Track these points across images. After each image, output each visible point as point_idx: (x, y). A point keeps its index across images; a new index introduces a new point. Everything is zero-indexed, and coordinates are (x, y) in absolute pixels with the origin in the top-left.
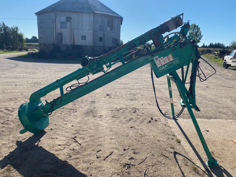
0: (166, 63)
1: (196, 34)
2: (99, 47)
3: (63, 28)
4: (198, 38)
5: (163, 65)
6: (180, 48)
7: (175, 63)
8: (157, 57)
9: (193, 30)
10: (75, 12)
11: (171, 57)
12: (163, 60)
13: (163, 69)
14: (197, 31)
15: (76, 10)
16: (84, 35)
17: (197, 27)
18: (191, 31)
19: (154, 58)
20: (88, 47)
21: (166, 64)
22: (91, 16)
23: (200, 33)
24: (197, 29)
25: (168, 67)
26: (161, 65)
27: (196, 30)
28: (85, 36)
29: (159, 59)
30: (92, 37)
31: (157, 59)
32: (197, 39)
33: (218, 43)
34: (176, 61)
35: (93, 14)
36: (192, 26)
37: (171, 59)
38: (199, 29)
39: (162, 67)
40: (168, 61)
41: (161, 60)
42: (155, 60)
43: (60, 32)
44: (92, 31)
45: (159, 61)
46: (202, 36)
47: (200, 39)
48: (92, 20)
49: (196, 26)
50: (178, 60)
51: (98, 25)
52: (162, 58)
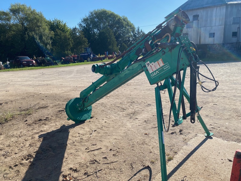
0: (157, 68)
2: (232, 43)
3: (189, 28)
5: (154, 70)
6: (169, 51)
7: (166, 68)
8: (148, 62)
10: (203, 8)
11: (161, 62)
12: (154, 65)
13: (155, 76)
15: (205, 6)
16: (212, 32)
19: (146, 64)
20: (217, 45)
21: (157, 70)
22: (223, 8)
25: (159, 73)
26: (153, 71)
28: (214, 33)
29: (150, 65)
30: (223, 33)
31: (148, 64)
34: (166, 67)
35: (225, 6)
37: (162, 65)
39: (153, 73)
40: (159, 67)
41: (152, 66)
42: (147, 65)
43: (185, 33)
44: (223, 26)
45: (151, 66)
48: (224, 14)
50: (168, 66)
51: (232, 18)
52: (153, 63)
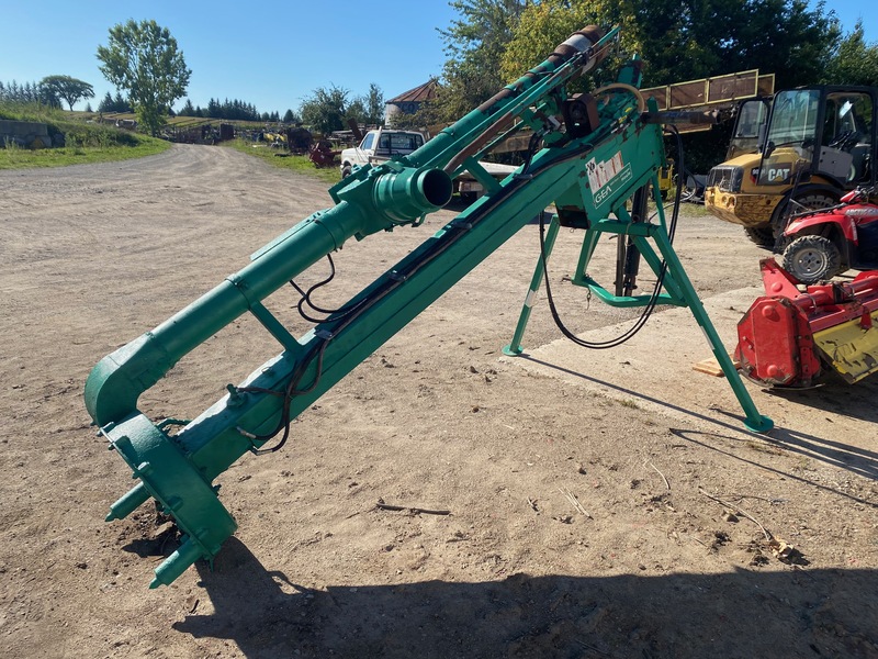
0: (609, 178)
1: (166, 63)
4: (176, 80)
5: (602, 185)
7: (625, 178)
8: (593, 161)
9: (153, 47)
11: (619, 160)
12: (604, 169)
13: (602, 200)
14: (169, 50)
17: (166, 35)
18: (146, 47)
21: (609, 183)
23: (181, 59)
24: (168, 43)
25: (611, 193)
27: (165, 47)
29: (595, 168)
31: (592, 168)
32: (171, 82)
33: (236, 101)
36: (144, 29)
37: (619, 167)
38: (172, 43)
39: (600, 191)
40: (612, 174)
41: (600, 171)
42: (589, 171)
45: (597, 173)
46: (190, 72)
47: (184, 82)
49: (160, 29)
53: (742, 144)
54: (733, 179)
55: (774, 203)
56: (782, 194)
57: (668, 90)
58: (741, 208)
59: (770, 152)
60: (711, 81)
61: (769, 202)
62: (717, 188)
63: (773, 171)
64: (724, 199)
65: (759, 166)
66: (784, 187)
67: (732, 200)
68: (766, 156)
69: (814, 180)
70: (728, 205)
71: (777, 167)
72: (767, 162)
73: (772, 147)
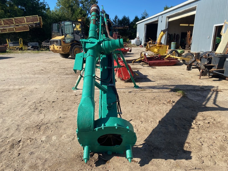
53: (55, 34)
54: (59, 43)
55: (70, 48)
56: (70, 45)
57: (13, 19)
58: (63, 49)
59: (66, 36)
60: (26, 17)
61: (68, 47)
62: (55, 45)
63: (67, 40)
64: (58, 47)
65: (64, 39)
66: (70, 44)
67: (60, 48)
68: (65, 37)
69: (75, 42)
70: (59, 49)
71: (68, 39)
72: (66, 38)
73: (66, 34)
